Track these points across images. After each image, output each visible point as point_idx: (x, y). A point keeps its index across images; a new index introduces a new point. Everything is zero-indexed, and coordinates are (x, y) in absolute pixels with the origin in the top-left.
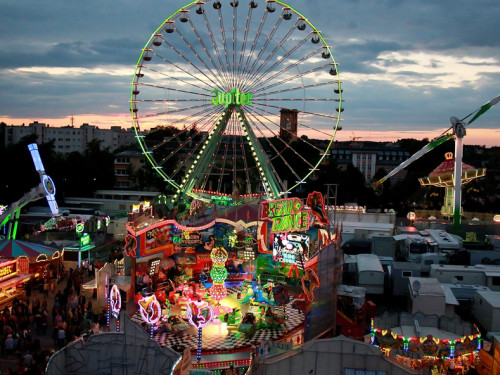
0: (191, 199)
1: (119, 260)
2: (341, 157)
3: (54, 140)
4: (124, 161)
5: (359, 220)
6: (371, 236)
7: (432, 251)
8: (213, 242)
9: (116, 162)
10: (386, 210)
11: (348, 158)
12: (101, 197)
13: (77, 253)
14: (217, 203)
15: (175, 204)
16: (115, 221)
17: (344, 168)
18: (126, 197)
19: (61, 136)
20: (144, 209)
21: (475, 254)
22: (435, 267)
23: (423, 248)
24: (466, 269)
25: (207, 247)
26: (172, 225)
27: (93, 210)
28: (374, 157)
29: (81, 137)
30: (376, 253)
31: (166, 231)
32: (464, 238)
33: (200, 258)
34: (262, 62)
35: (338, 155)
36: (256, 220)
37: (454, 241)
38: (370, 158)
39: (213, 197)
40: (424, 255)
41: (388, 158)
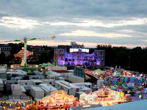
7: (18, 76)
10: (4, 65)
21: (31, 77)
22: (19, 81)
23: (15, 76)
24: (28, 81)
32: (27, 72)
37: (25, 73)
40: (16, 78)
41: (5, 49)
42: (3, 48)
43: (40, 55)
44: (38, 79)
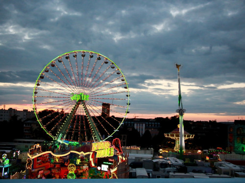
0: (60, 143)
1: (23, 171)
2: (129, 125)
4: (28, 125)
5: (137, 153)
6: (142, 160)
7: (170, 167)
8: (69, 162)
9: (24, 126)
10: (149, 148)
11: (132, 125)
12: (16, 142)
13: (2, 168)
14: (72, 144)
15: (52, 145)
16: (23, 153)
17: (131, 129)
18: (29, 142)
20: (37, 147)
21: (189, 168)
22: (171, 174)
23: (166, 165)
24: (185, 175)
25: (66, 164)
26: (50, 154)
27: (12, 148)
28: (144, 125)
29: (8, 114)
30: (144, 168)
31: (47, 156)
32: (184, 160)
33: (63, 169)
34: (93, 83)
36: (90, 151)
37: (180, 162)
38: (142, 125)
39: (70, 142)
40: (167, 169)
41: (150, 126)
42: (149, 125)
43: (204, 134)
44: (202, 172)
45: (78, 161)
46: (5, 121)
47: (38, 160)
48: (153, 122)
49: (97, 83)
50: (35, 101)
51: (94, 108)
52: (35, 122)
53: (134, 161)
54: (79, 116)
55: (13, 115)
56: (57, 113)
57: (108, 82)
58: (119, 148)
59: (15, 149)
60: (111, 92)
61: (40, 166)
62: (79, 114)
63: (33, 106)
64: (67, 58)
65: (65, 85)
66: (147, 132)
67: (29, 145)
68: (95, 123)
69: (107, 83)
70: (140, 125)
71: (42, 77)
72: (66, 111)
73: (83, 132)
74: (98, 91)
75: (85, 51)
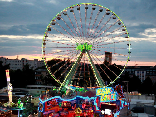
0: (67, 89)
1: (36, 114)
2: (130, 72)
3: (10, 64)
4: (39, 73)
5: (139, 99)
6: (143, 106)
8: (75, 106)
9: (36, 74)
11: (133, 72)
12: (29, 88)
13: (18, 111)
14: (78, 90)
15: (60, 91)
16: (35, 98)
17: (132, 76)
18: (40, 88)
19: (13, 63)
20: (47, 92)
25: (73, 108)
26: (59, 98)
27: (25, 93)
28: (145, 72)
29: (21, 63)
30: (146, 113)
31: (56, 101)
33: (70, 112)
34: (96, 33)
35: (129, 71)
36: (94, 96)
38: (143, 72)
39: (76, 88)
45: (84, 105)
46: (19, 70)
47: (48, 104)
48: (154, 69)
49: (99, 34)
50: (44, 51)
51: (97, 57)
52: (45, 70)
53: (135, 106)
54: (83, 64)
55: (25, 64)
56: (64, 62)
57: (110, 32)
58: (121, 94)
59: (28, 95)
60: (113, 42)
61: (50, 109)
62: (84, 62)
63: (43, 56)
64: (72, 11)
65: (70, 36)
66: (148, 79)
67: (40, 91)
68: (98, 70)
69: (108, 33)
70: (140, 72)
71: (49, 30)
72: (72, 60)
73: (87, 79)
74: (100, 41)
75: (88, 4)
